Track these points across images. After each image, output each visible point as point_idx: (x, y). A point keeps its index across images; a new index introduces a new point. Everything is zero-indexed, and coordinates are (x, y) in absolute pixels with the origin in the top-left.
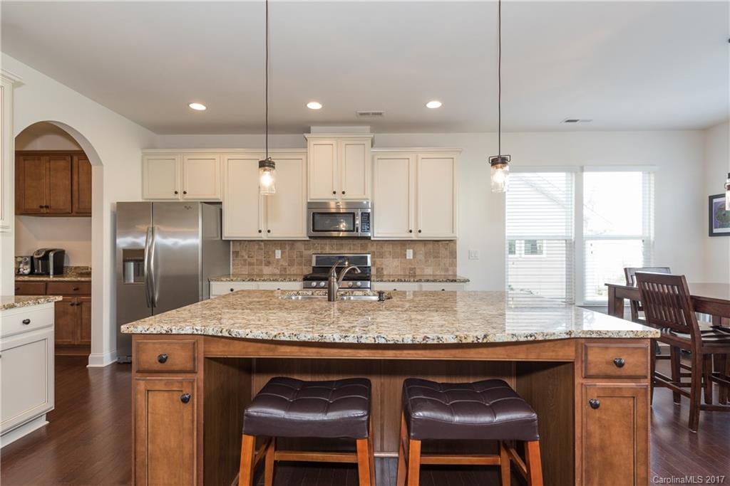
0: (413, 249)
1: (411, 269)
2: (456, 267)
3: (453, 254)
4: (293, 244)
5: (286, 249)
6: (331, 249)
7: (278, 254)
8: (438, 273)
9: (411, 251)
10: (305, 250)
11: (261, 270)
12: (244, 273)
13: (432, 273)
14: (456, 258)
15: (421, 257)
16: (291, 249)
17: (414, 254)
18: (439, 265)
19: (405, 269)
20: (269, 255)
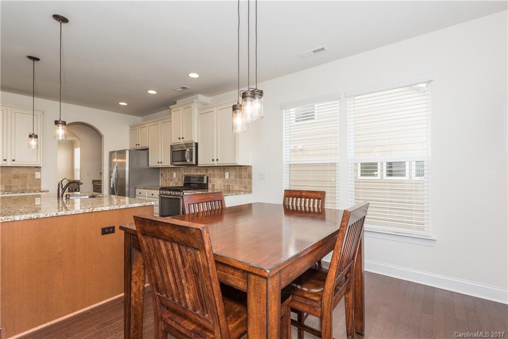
0: (229, 172)
1: (228, 186)
2: (251, 185)
3: (250, 176)
4: (180, 170)
5: (177, 172)
6: (193, 172)
7: (175, 175)
8: (241, 189)
9: (228, 173)
10: (184, 172)
13: (238, 189)
14: (251, 178)
15: (233, 178)
16: (179, 172)
17: (229, 175)
18: (242, 183)
19: (225, 186)
20: (172, 175)
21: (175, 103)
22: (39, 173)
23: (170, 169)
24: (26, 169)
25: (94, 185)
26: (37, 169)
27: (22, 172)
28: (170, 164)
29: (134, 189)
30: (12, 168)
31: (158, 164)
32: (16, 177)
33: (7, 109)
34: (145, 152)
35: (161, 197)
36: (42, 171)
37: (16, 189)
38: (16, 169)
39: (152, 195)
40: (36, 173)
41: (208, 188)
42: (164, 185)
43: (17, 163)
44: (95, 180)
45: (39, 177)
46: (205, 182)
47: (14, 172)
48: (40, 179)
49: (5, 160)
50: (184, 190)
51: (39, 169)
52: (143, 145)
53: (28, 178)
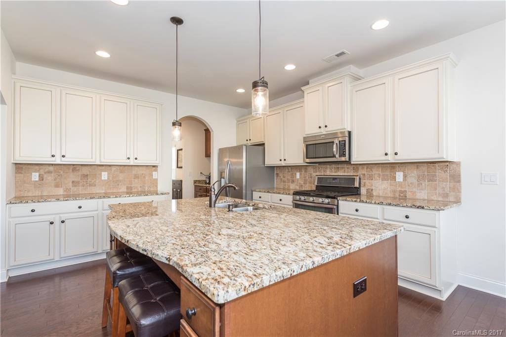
0: (403, 171)
1: (401, 192)
2: (460, 192)
3: (455, 178)
4: (306, 169)
5: (302, 172)
6: (331, 172)
7: (298, 175)
8: (434, 198)
10: (314, 172)
11: (289, 186)
12: (281, 187)
13: (426, 198)
15: (413, 180)
16: (305, 172)
17: (405, 177)
18: (436, 189)
19: (395, 192)
20: (293, 176)
21: (308, 83)
22: (156, 172)
23: (290, 168)
24: (144, 168)
25: (195, 186)
26: (154, 168)
27: (141, 171)
28: (302, 162)
29: (251, 192)
30: (133, 167)
31: (280, 162)
32: (136, 177)
33: (130, 102)
34: (261, 147)
35: (295, 204)
36: (158, 171)
37: (136, 190)
38: (136, 168)
39: (281, 200)
40: (154, 173)
41: (360, 194)
42: (298, 188)
43: (139, 162)
44: (197, 181)
45: (156, 178)
46: (357, 185)
47: (135, 171)
48: (157, 179)
49: (129, 158)
50: (339, 196)
51: (156, 168)
52: (256, 140)
53: (147, 178)
